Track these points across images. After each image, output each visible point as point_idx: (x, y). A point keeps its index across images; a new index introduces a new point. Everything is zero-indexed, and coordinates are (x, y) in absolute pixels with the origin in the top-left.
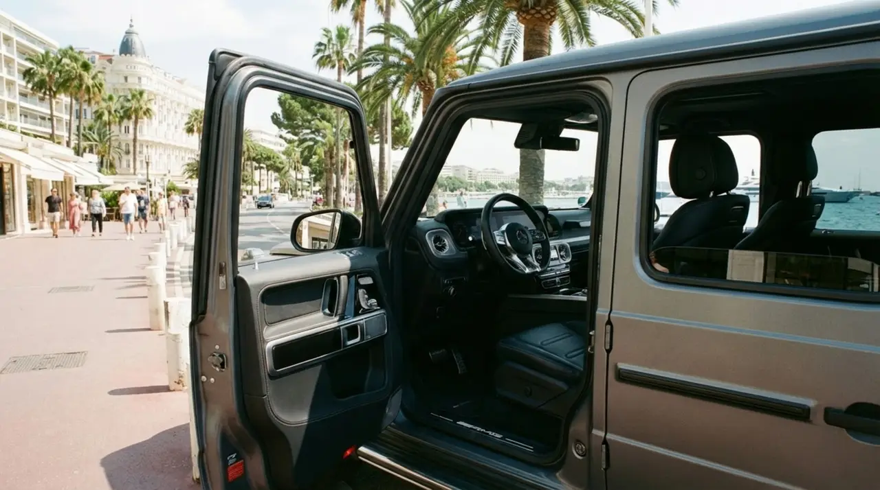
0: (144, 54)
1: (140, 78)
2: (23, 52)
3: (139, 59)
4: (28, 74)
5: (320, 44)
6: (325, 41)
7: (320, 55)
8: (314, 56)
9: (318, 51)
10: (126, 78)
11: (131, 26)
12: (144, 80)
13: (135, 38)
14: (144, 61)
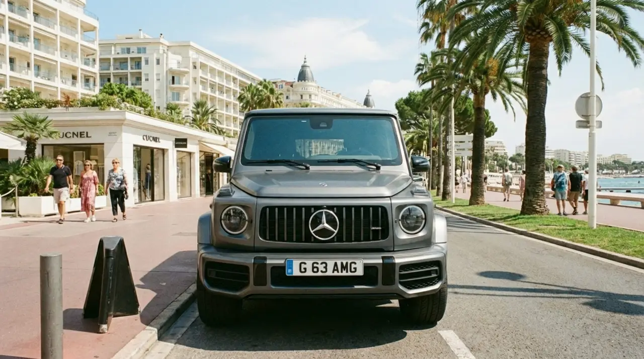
0: (313, 80)
1: (310, 96)
2: (242, 85)
3: (310, 83)
4: (241, 99)
5: (420, 65)
6: (422, 62)
7: (419, 73)
8: (416, 73)
9: (419, 70)
10: (302, 96)
11: (305, 62)
12: (313, 97)
13: (308, 70)
14: (313, 84)
